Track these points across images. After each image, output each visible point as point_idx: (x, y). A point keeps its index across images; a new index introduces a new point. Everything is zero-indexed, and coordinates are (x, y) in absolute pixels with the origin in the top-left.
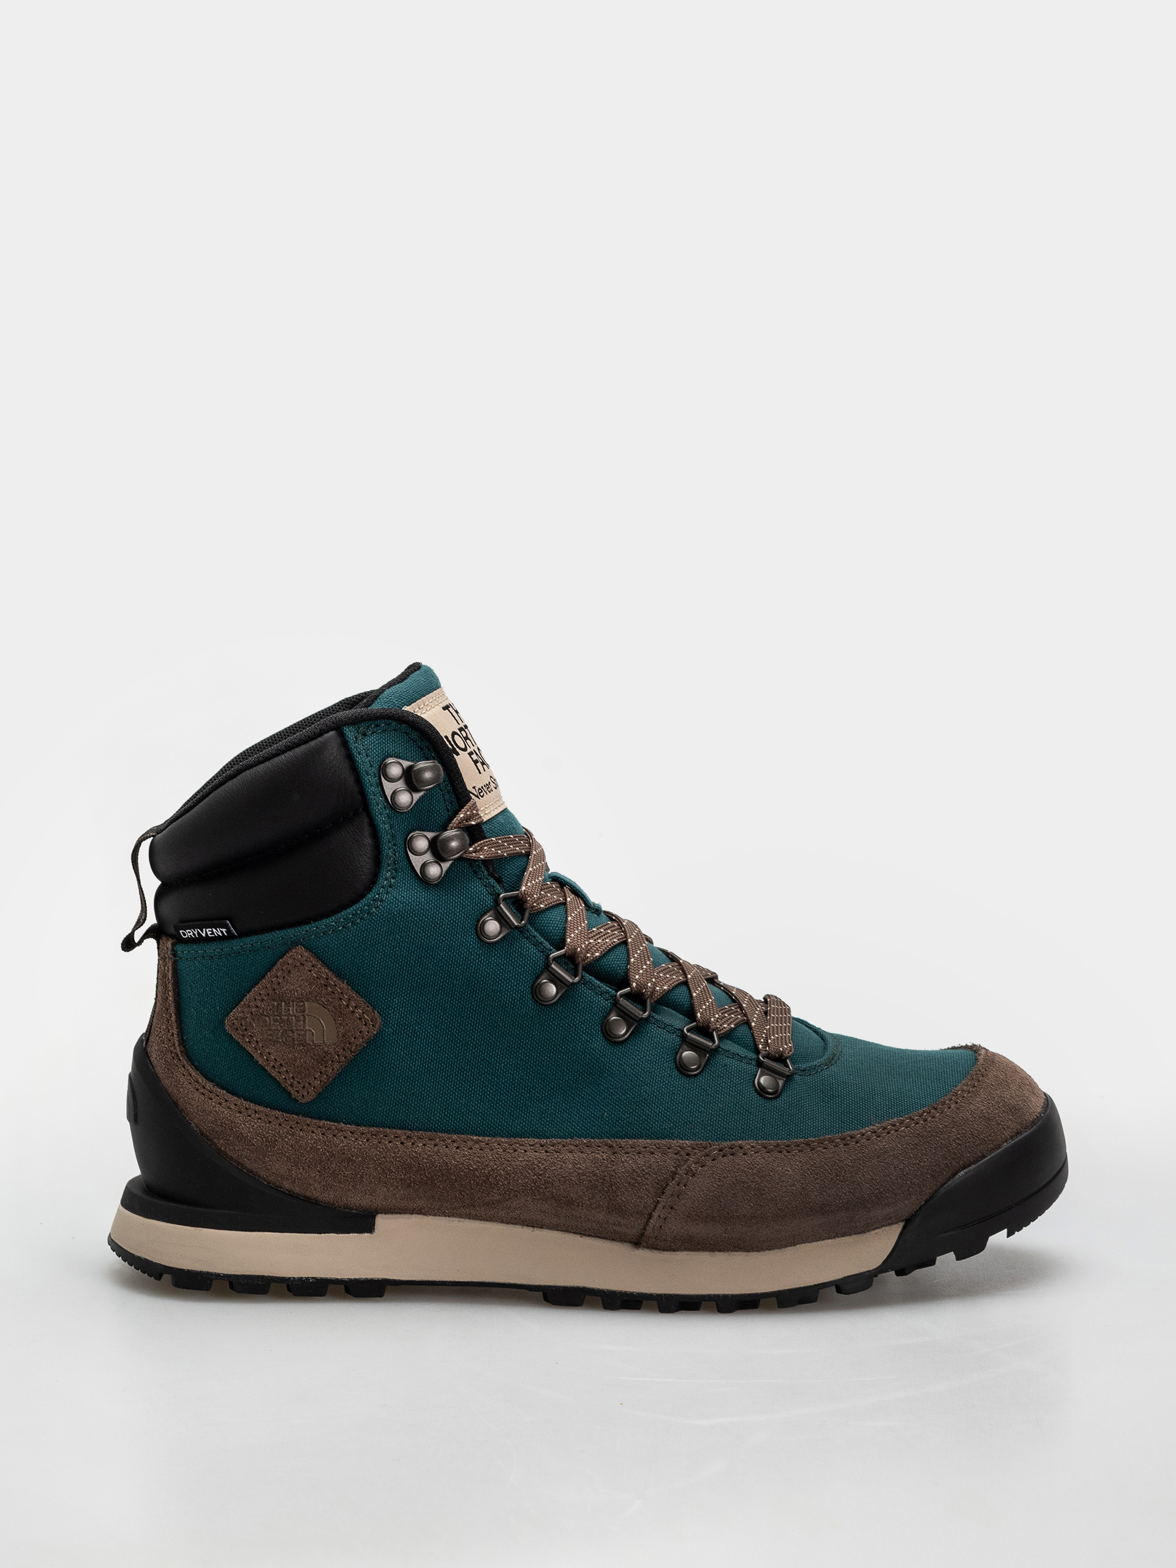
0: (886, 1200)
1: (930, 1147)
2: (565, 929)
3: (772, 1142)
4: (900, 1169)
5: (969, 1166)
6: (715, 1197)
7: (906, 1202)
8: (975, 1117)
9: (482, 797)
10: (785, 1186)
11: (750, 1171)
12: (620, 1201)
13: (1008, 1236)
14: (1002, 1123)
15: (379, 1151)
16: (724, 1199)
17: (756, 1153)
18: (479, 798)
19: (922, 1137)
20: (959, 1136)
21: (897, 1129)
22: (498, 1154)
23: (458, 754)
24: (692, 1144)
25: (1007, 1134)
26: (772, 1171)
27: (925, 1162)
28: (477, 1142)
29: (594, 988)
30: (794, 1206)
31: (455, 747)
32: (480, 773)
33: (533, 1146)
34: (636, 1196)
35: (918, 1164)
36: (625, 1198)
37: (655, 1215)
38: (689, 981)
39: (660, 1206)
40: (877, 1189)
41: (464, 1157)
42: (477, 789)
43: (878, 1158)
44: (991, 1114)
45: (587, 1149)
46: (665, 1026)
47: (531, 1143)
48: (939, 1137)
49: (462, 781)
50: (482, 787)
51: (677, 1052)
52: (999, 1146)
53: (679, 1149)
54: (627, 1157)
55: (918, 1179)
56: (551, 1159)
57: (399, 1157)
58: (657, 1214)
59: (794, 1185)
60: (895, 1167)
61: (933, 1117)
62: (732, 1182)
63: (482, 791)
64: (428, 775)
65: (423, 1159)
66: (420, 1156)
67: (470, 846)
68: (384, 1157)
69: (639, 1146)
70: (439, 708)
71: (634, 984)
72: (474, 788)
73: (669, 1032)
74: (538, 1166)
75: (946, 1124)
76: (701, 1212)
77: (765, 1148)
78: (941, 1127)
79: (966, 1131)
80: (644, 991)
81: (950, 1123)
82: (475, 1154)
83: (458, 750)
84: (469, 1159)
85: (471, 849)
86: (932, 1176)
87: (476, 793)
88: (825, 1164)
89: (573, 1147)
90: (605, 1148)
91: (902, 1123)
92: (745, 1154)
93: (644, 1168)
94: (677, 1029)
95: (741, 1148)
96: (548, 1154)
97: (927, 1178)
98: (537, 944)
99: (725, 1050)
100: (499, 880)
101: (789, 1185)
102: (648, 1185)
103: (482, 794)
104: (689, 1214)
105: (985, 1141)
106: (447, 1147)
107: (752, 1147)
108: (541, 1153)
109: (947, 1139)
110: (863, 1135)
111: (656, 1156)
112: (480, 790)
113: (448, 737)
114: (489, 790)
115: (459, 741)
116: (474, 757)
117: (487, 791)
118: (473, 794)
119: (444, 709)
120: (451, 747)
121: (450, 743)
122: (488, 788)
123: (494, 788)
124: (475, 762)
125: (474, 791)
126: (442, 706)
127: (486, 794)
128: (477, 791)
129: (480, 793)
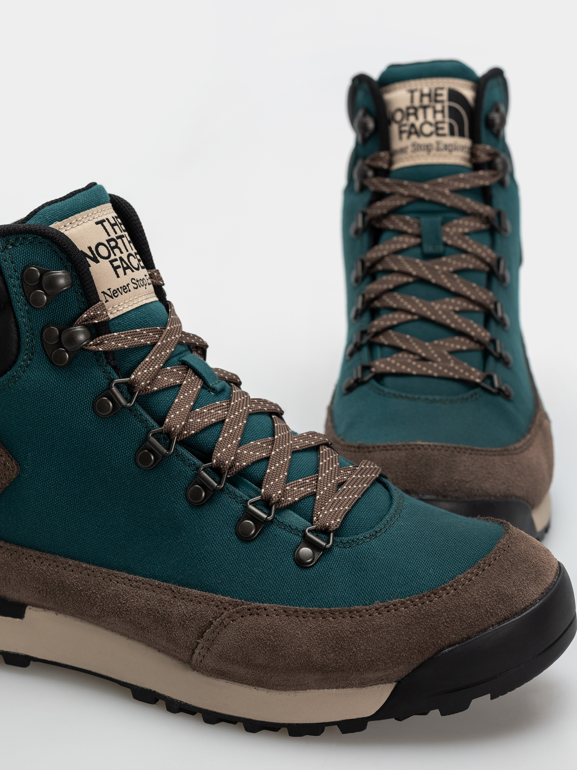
0: (377, 667)
1: (421, 628)
2: (169, 409)
3: (292, 607)
4: (391, 643)
5: (454, 645)
6: (239, 646)
7: (395, 669)
8: (466, 605)
9: (116, 297)
10: (294, 647)
11: (267, 631)
12: (174, 636)
13: (491, 699)
14: (492, 611)
15: (18, 564)
16: (245, 650)
17: (276, 615)
18: (113, 298)
19: (415, 618)
20: (448, 620)
21: (396, 608)
22: (98, 581)
23: (97, 262)
24: (229, 601)
25: (493, 620)
26: (285, 633)
27: (414, 639)
28: (86, 569)
29: (184, 460)
30: (299, 663)
31: (97, 256)
32: (118, 277)
33: (123, 579)
34: (184, 634)
35: (408, 641)
36: (178, 634)
37: (197, 651)
38: (271, 457)
39: (200, 646)
40: (369, 657)
41: (75, 579)
42: (112, 290)
43: (374, 632)
44: (483, 602)
45: (157, 590)
46: (235, 497)
47: (122, 577)
48: (430, 620)
49: (94, 285)
50: (118, 289)
51: (240, 520)
52: (485, 630)
53: (219, 603)
54: (182, 603)
55: (406, 653)
56: (133, 592)
57: (31, 571)
58: (198, 651)
59: (301, 646)
60: (387, 641)
61: (431, 601)
62: (253, 637)
63: (117, 292)
64: (62, 281)
65: (47, 575)
66: (45, 573)
67: (92, 340)
68: (21, 569)
69: (192, 595)
70: (93, 223)
71: (215, 461)
72: (109, 289)
73: (237, 502)
74: (122, 596)
75: (439, 608)
76: (229, 656)
77: (285, 612)
78: (434, 610)
79: (456, 616)
80: (222, 467)
81: (443, 608)
82: (83, 578)
83: (99, 258)
84: (78, 581)
85: (92, 343)
86: (419, 651)
87: (110, 294)
88: (330, 632)
89: (148, 586)
90: (169, 592)
91: (403, 603)
92: (267, 615)
93: (191, 614)
94: (244, 500)
95: (265, 610)
96: (131, 588)
97: (415, 653)
98: (143, 421)
99: (279, 521)
100: (115, 368)
101: (297, 646)
102: (193, 627)
103: (116, 295)
104: (220, 656)
105: (472, 625)
106: (65, 569)
107: (275, 610)
108: (127, 586)
109: (437, 621)
110: (367, 611)
111: (202, 606)
112: (115, 292)
113: (90, 248)
114: (126, 291)
115: (103, 251)
116: (116, 264)
117: (123, 292)
118: (108, 295)
119: (97, 223)
120: (92, 256)
121: (89, 254)
122: (125, 289)
123: (134, 288)
124: (115, 268)
125: (108, 292)
126: (96, 220)
127: (122, 294)
128: (112, 292)
129: (114, 294)
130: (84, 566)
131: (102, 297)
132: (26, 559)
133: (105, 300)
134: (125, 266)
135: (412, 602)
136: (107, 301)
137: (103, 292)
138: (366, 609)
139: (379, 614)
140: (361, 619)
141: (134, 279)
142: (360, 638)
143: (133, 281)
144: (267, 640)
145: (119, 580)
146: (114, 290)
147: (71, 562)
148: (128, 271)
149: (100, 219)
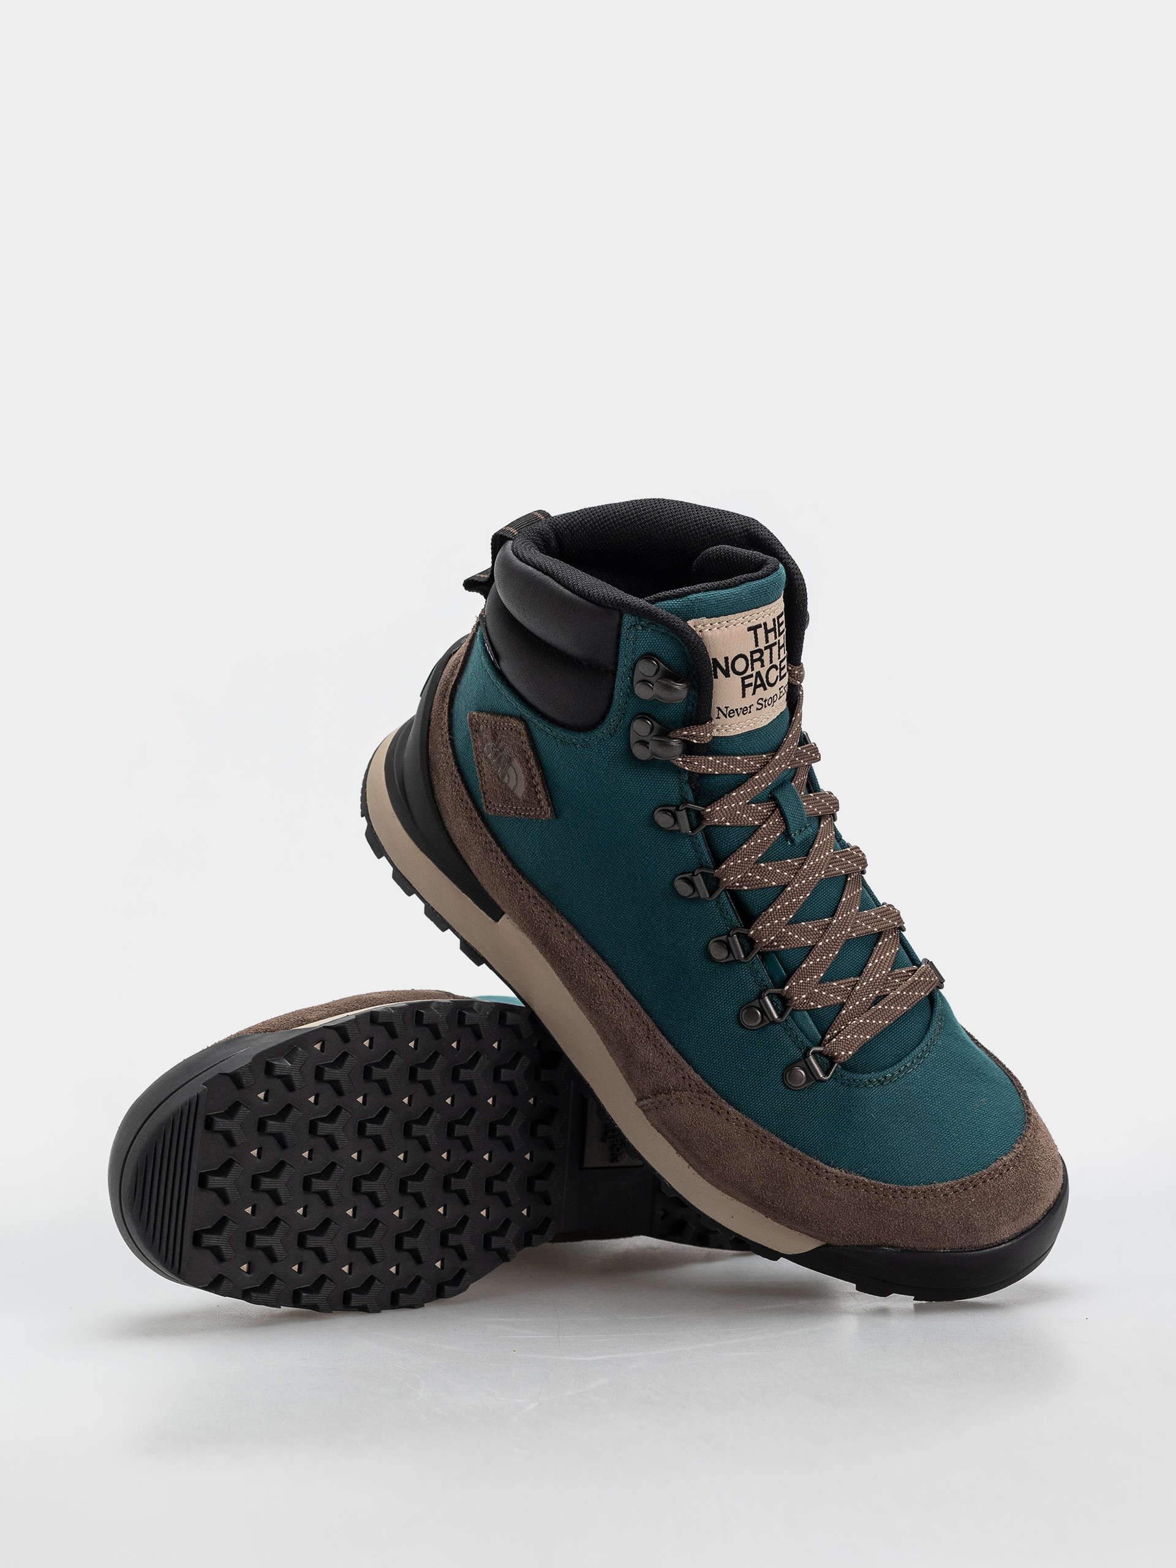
1: (871, 1219)
2: (732, 854)
3: (755, 1125)
4: (834, 1217)
5: (896, 1247)
6: (686, 1130)
8: (928, 1219)
9: (731, 717)
10: (738, 1165)
11: (719, 1135)
14: (950, 1236)
15: (512, 888)
16: (691, 1136)
17: (736, 1125)
18: (726, 717)
19: (871, 1206)
20: (901, 1225)
21: (856, 1186)
24: (698, 1082)
25: (948, 1246)
26: (736, 1146)
27: (859, 1223)
28: (577, 941)
29: (723, 910)
30: (736, 1181)
31: (730, 669)
32: (744, 696)
35: (852, 1222)
36: (635, 1072)
38: (816, 948)
40: (808, 1215)
41: (561, 943)
42: (729, 709)
43: (823, 1197)
45: (635, 1016)
46: (757, 976)
48: (884, 1216)
49: (711, 699)
51: (749, 1004)
53: (688, 1077)
54: (652, 1049)
55: (845, 1231)
57: (522, 903)
59: (744, 1169)
60: (831, 1213)
61: (895, 1197)
63: (734, 712)
67: (682, 757)
69: (666, 1048)
70: (745, 627)
71: (752, 932)
72: (727, 708)
73: (756, 982)
75: (899, 1210)
76: (673, 1129)
80: (758, 941)
82: (570, 947)
83: (731, 672)
84: (563, 948)
85: (681, 759)
92: (727, 1120)
93: (656, 1067)
94: (764, 984)
95: (728, 1113)
96: (612, 994)
98: (698, 852)
99: (788, 1025)
103: (731, 715)
106: (556, 926)
107: (737, 1119)
108: (608, 988)
109: (889, 1220)
110: (827, 1172)
111: (669, 1067)
112: (732, 712)
113: (726, 659)
114: (745, 712)
115: (740, 665)
116: (747, 682)
117: (741, 713)
118: (722, 712)
119: (749, 629)
120: (725, 668)
121: (723, 664)
122: (745, 710)
123: (757, 709)
124: (744, 686)
125: (724, 711)
126: (750, 625)
127: (738, 715)
128: (728, 712)
129: (730, 713)
130: (577, 937)
131: (715, 713)
132: (522, 889)
133: (717, 716)
134: (759, 682)
135: (876, 1188)
136: (718, 718)
137: (719, 709)
138: (826, 1169)
139: (837, 1182)
140: (816, 1177)
141: (762, 699)
142: (806, 1195)
143: (760, 701)
144: (716, 1143)
145: (604, 976)
146: (732, 710)
147: (565, 924)
148: (760, 690)
149: (755, 623)
